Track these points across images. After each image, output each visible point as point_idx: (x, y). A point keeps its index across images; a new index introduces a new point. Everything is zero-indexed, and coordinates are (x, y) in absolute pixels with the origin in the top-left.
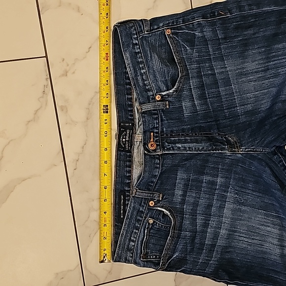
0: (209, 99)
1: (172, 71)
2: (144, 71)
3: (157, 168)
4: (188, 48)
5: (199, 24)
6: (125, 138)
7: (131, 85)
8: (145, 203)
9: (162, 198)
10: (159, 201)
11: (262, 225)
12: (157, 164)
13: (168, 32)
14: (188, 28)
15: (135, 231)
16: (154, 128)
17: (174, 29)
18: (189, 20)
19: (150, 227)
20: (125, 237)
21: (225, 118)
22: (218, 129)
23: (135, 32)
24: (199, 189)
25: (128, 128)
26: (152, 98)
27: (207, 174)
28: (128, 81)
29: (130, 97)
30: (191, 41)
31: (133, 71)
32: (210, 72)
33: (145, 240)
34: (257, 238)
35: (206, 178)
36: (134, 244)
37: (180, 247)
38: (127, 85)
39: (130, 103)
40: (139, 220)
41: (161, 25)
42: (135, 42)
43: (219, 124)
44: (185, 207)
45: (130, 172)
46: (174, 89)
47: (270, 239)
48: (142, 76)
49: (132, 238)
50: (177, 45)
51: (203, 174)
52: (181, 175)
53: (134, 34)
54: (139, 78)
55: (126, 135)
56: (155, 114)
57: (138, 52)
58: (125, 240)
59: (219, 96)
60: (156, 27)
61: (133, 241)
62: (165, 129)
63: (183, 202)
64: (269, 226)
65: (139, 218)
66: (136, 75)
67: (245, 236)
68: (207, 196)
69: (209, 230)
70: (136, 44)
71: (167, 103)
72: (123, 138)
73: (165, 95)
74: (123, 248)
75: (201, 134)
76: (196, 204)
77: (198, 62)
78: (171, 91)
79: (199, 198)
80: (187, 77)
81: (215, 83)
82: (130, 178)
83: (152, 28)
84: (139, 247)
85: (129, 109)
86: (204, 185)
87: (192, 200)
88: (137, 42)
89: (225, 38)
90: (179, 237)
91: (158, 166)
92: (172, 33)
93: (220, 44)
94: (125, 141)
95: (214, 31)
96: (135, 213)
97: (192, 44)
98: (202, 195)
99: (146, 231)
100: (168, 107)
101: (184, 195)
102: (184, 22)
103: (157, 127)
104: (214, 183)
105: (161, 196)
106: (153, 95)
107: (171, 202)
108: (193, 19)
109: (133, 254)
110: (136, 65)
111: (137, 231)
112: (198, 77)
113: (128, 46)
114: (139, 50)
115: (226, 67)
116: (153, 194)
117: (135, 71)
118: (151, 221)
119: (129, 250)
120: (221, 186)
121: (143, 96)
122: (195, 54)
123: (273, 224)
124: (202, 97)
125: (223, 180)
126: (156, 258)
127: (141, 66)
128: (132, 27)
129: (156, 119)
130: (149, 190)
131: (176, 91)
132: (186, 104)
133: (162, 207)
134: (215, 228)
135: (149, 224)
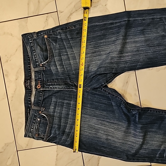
0: (65, 65)
1: (45, 54)
2: (35, 54)
3: (41, 97)
4: (54, 43)
5: (59, 33)
6: (27, 84)
7: (30, 60)
8: (37, 112)
9: (44, 110)
10: (43, 111)
11: (96, 124)
12: (41, 95)
13: (46, 36)
14: (54, 35)
15: (33, 124)
16: (39, 78)
17: (48, 35)
18: (55, 31)
19: (39, 122)
20: (29, 127)
21: (73, 74)
22: (70, 79)
23: (30, 38)
24: (62, 106)
25: (28, 79)
26: (38, 66)
27: (66, 100)
28: (29, 59)
29: (29, 66)
30: (55, 40)
31: (31, 54)
32: (65, 54)
33: (36, 128)
34: (94, 130)
35: (65, 101)
36: (33, 130)
37: (53, 132)
38: (28, 60)
39: (29, 68)
40: (35, 119)
41: (42, 34)
42: (30, 42)
43: (71, 77)
44: (55, 114)
45: (30, 98)
46: (46, 62)
47: (100, 131)
48: (34, 56)
49: (32, 127)
50: (49, 42)
51: (64, 99)
52: (54, 100)
53: (30, 39)
54: (33, 57)
55: (27, 82)
56: (40, 72)
57: (33, 46)
58: (29, 128)
59: (70, 64)
60: (40, 35)
61: (32, 128)
62: (44, 79)
63: (54, 112)
64: (99, 125)
65: (35, 118)
66: (32, 56)
67: (87, 129)
68: (66, 110)
69: (68, 125)
70: (31, 42)
71: (44, 67)
72: (26, 84)
73: (43, 64)
74: (28, 131)
75: (62, 82)
76: (61, 113)
77: (59, 49)
78: (45, 63)
79: (62, 110)
80: (53, 56)
81: (68, 59)
82: (30, 101)
83: (38, 35)
84: (34, 131)
85: (29, 71)
86: (65, 104)
87: (59, 111)
88: (31, 41)
89: (72, 38)
90: (52, 127)
91: (41, 96)
92: (48, 37)
93: (69, 41)
94: (28, 85)
95: (66, 35)
96: (33, 116)
97: (56, 41)
98: (64, 109)
99: (37, 124)
100: (45, 69)
101: (55, 109)
102: (53, 32)
103: (40, 78)
104: (69, 104)
105: (44, 109)
106: (39, 64)
107: (48, 112)
108: (57, 30)
109: (32, 134)
110: (32, 51)
111: (34, 124)
112: (59, 56)
113: (28, 43)
114: (33, 45)
115: (74, 51)
116: (41, 108)
117: (32, 54)
118: (39, 120)
119: (30, 132)
120: (73, 105)
121: (34, 65)
122: (58, 46)
123: (101, 124)
124: (61, 65)
125: (74, 102)
126: (44, 136)
127: (34, 52)
128: (28, 36)
129: (40, 74)
130: (39, 106)
131: (47, 62)
132: (53, 68)
133: (44, 114)
134: (71, 124)
135: (38, 121)
